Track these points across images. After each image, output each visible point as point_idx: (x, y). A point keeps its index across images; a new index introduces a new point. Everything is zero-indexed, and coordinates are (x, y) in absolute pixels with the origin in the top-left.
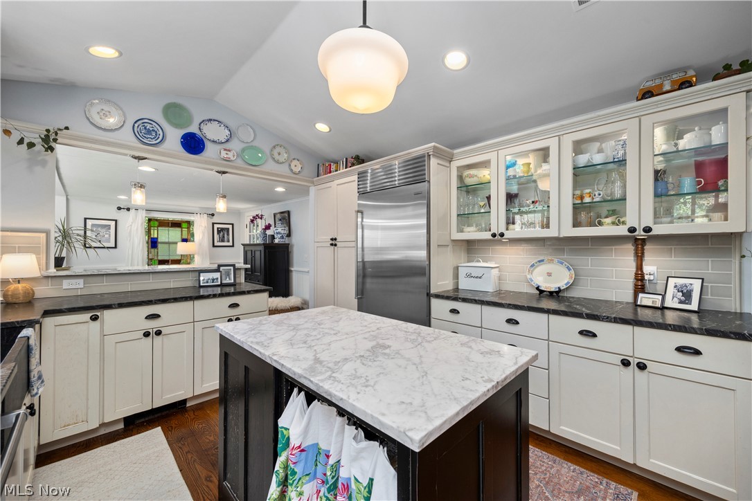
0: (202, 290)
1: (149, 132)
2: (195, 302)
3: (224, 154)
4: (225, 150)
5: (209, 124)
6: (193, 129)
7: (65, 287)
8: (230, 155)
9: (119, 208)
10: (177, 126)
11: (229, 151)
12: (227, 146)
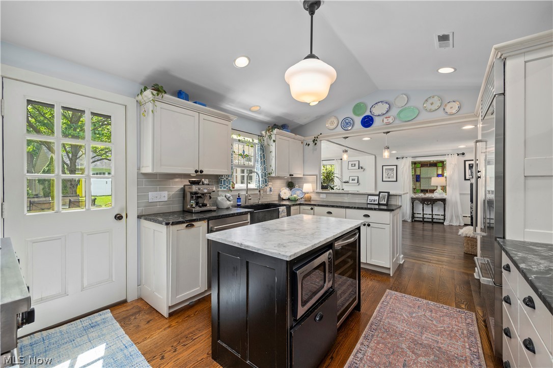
0: (368, 205)
1: (347, 124)
2: (347, 209)
3: (385, 121)
4: (386, 118)
5: (376, 106)
6: (368, 113)
7: (321, 197)
8: (390, 120)
9: (397, 158)
10: (359, 115)
11: (389, 117)
12: (387, 115)
